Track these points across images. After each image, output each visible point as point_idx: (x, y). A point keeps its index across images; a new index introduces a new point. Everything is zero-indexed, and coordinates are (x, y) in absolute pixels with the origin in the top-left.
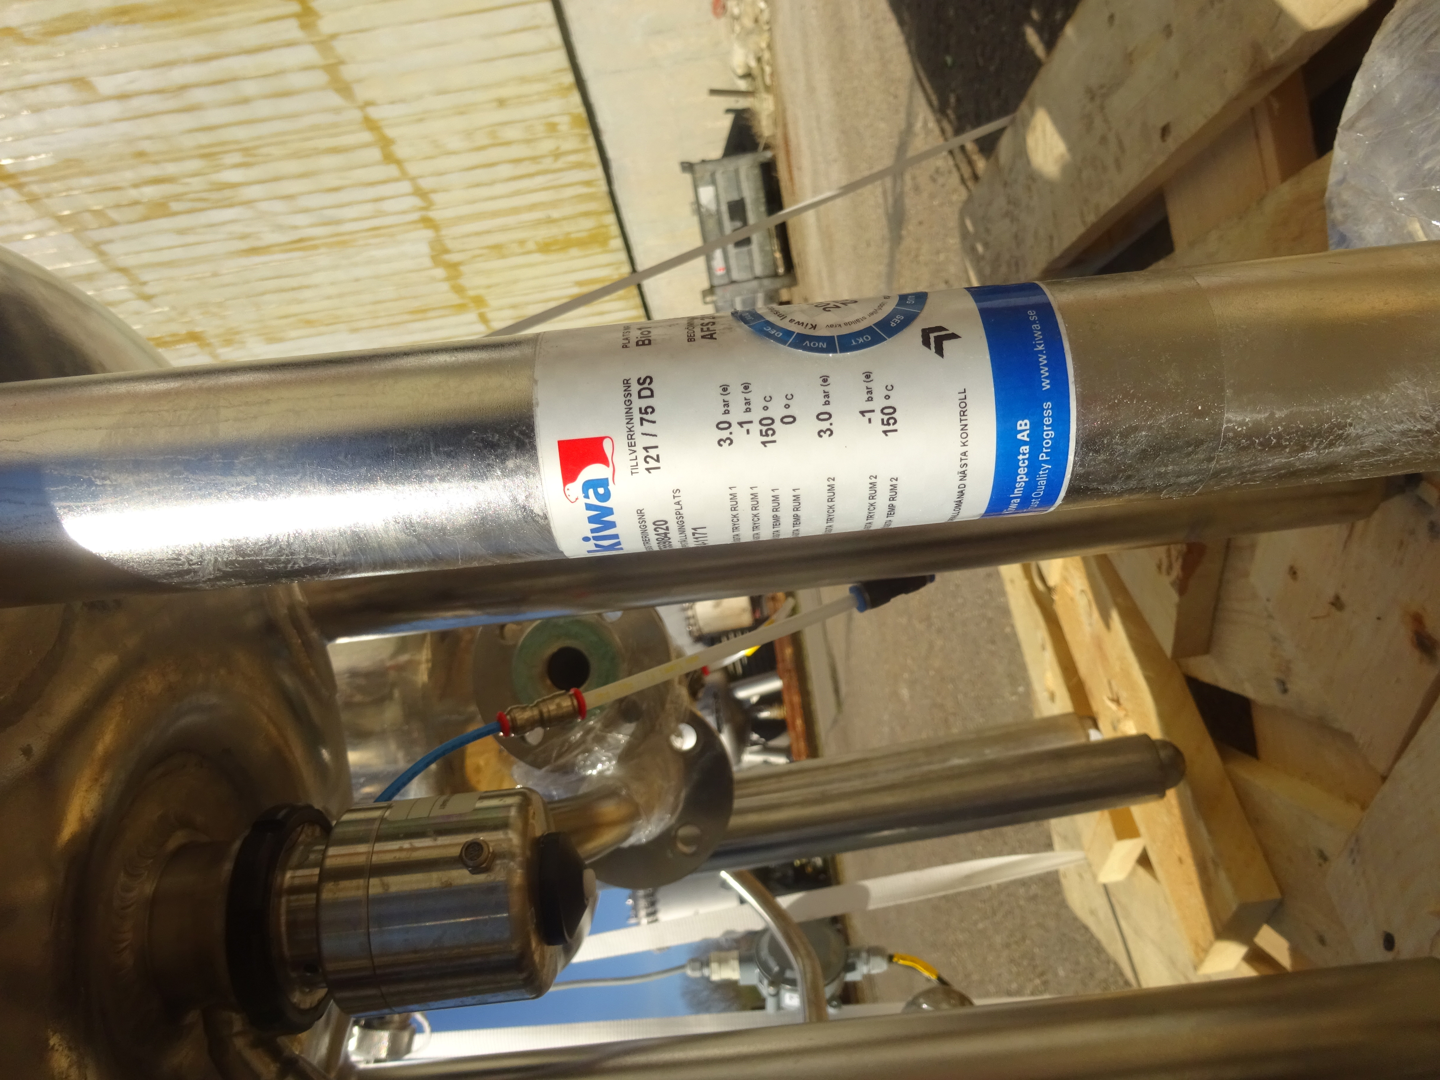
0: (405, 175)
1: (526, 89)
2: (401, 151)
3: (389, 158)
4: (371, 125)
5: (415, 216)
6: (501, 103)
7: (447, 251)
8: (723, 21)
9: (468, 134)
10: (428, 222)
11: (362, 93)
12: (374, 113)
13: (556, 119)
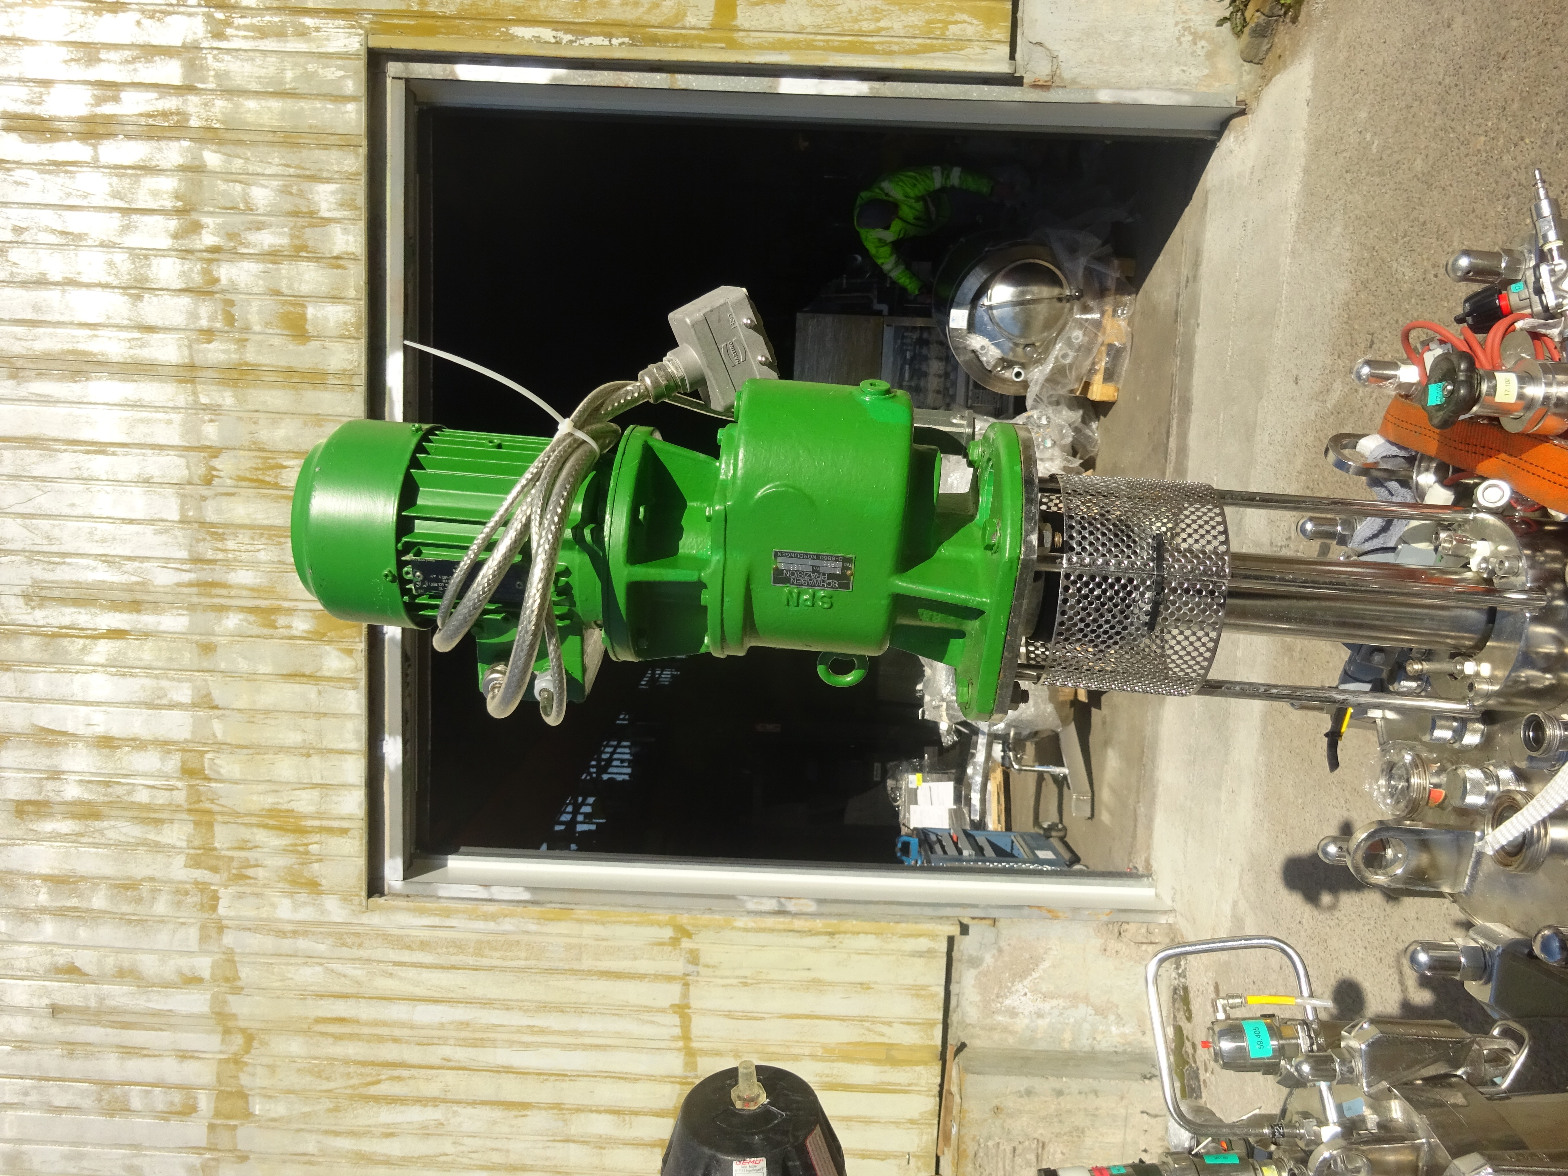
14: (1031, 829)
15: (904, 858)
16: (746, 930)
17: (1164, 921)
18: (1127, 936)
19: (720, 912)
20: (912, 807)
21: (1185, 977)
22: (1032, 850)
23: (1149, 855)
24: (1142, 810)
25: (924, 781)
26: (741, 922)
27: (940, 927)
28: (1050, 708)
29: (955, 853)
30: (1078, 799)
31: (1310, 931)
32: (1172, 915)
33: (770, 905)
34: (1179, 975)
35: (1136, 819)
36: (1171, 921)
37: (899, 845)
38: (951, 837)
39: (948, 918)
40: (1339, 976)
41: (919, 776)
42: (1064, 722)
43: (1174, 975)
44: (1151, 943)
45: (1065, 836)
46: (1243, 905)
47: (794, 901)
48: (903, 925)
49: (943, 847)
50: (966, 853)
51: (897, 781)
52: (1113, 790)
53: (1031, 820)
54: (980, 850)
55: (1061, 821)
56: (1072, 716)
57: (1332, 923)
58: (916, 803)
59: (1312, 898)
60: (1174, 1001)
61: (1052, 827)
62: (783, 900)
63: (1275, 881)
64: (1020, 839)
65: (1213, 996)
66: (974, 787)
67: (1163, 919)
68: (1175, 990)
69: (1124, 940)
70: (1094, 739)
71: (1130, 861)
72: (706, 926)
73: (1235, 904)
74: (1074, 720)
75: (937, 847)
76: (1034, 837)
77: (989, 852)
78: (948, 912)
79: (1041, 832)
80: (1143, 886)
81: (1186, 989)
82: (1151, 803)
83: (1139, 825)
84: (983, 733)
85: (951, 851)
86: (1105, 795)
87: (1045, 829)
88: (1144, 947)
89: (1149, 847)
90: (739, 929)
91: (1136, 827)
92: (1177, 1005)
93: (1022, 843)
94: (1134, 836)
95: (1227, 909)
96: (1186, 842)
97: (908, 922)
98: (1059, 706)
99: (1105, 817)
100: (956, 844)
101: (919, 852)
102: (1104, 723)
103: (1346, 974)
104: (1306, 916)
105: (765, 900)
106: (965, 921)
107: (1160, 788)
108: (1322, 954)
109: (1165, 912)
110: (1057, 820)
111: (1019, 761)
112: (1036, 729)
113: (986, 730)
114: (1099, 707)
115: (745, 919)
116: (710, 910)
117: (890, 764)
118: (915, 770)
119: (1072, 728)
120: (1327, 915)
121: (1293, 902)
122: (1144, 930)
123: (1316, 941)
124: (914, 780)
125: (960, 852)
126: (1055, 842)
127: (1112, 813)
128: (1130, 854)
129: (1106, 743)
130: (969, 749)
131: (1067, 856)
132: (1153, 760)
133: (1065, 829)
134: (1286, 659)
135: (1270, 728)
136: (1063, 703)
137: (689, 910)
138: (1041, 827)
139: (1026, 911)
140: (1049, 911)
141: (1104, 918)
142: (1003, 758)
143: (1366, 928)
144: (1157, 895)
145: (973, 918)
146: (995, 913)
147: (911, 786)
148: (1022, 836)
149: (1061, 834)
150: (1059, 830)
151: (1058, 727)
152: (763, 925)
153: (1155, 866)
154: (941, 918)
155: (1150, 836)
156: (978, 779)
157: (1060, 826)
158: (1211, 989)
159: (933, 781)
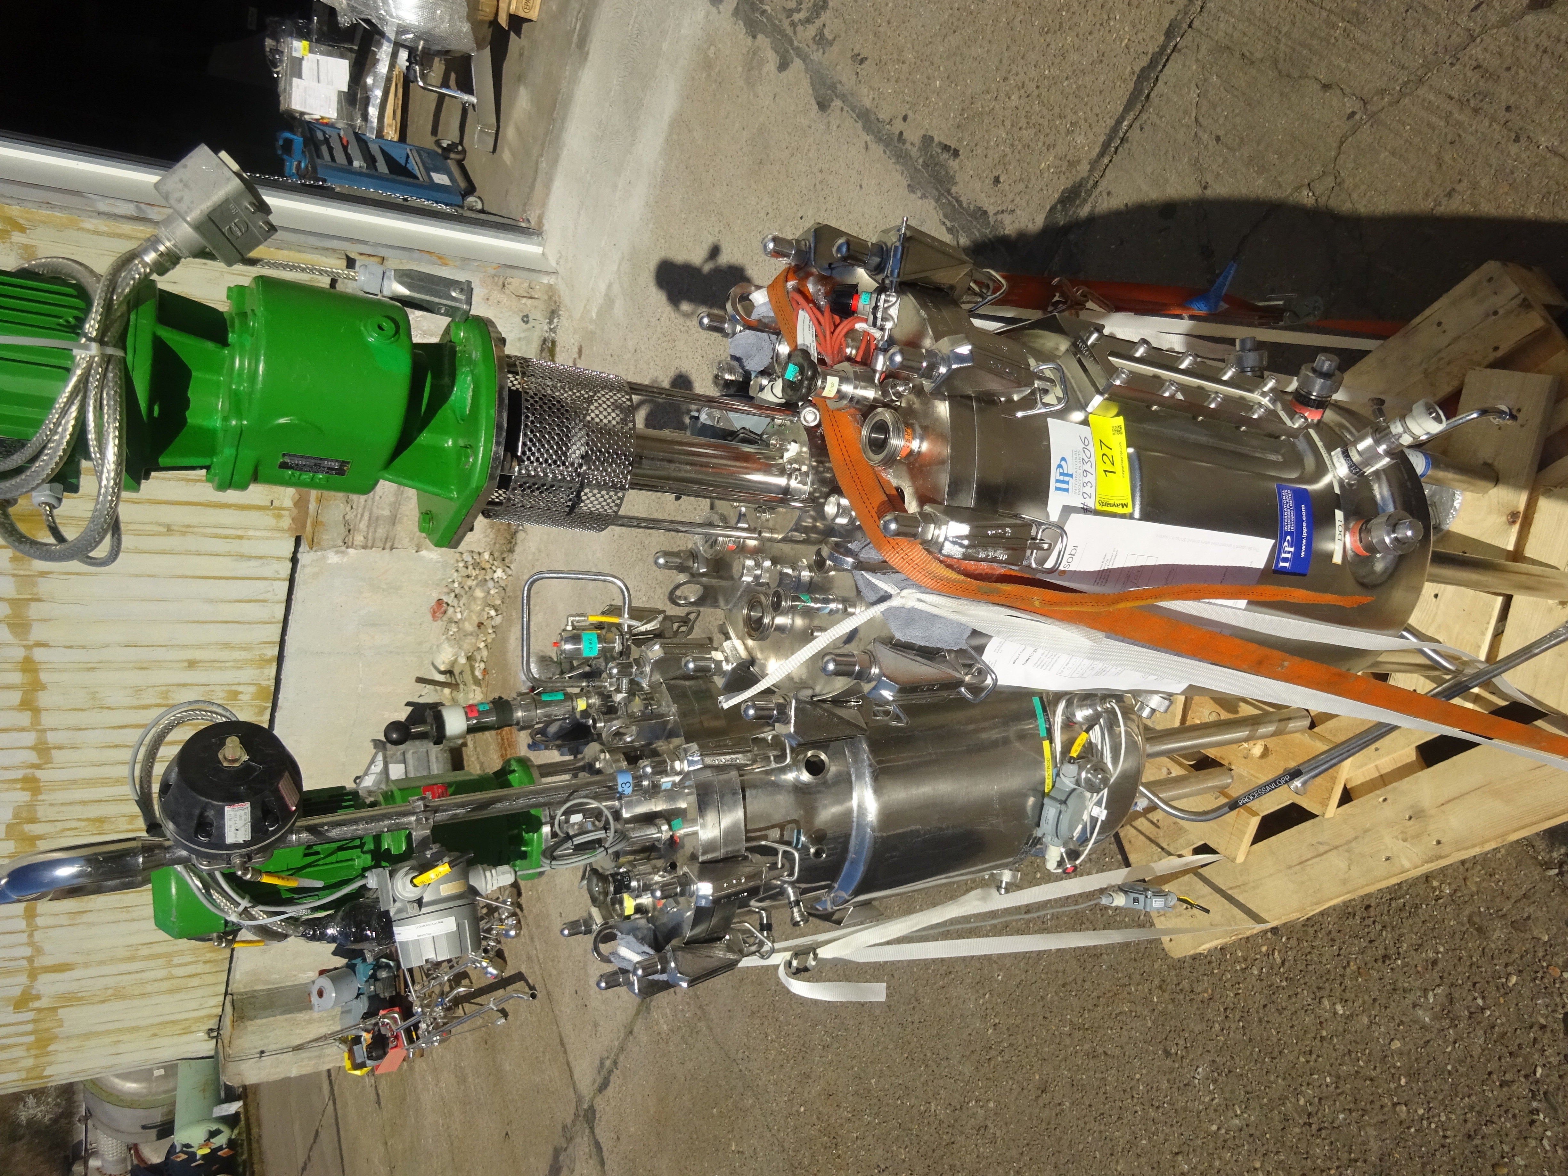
0: (35, 725)
1: (225, 655)
2: (44, 699)
3: (28, 705)
4: (29, 666)
5: (19, 774)
6: (192, 664)
7: (33, 821)
8: (440, 624)
9: (138, 690)
10: (31, 784)
11: (37, 633)
12: (39, 654)
13: (240, 689)
14: (429, 143)
15: (285, 157)
16: (96, 233)
17: (546, 281)
18: (510, 288)
19: (63, 208)
20: (295, 81)
21: (555, 332)
22: (428, 170)
23: (543, 213)
24: (543, 165)
25: (311, 51)
26: (90, 224)
27: (325, 259)
28: (466, 27)
29: (345, 162)
30: (481, 131)
31: (664, 329)
32: (554, 277)
33: (129, 209)
34: (551, 330)
35: (536, 172)
36: (551, 282)
37: (281, 143)
38: (341, 138)
39: (334, 250)
40: (677, 372)
41: (305, 44)
42: (480, 46)
43: (546, 328)
44: (531, 298)
45: (464, 159)
46: (616, 288)
47: (156, 209)
48: (285, 252)
49: (330, 150)
50: (356, 164)
51: (278, 41)
52: (518, 129)
53: (429, 127)
54: (370, 160)
55: (461, 143)
56: (489, 38)
57: (683, 329)
58: (300, 76)
59: (674, 299)
60: (542, 350)
61: (451, 148)
62: (142, 206)
63: (647, 278)
64: (416, 155)
65: (576, 356)
66: (372, 101)
67: (545, 280)
68: (545, 341)
69: (507, 291)
70: (509, 67)
71: (524, 211)
72: (44, 223)
73: (610, 285)
74: (491, 43)
75: (324, 149)
76: (430, 153)
77: (382, 167)
78: (335, 244)
79: (440, 151)
80: (532, 244)
81: (554, 343)
82: (555, 161)
83: (539, 180)
84: (389, 40)
85: (341, 158)
86: (510, 133)
87: (443, 149)
88: (524, 300)
89: (544, 205)
90: (88, 231)
91: (535, 179)
92: (544, 354)
93: (418, 160)
94: (532, 188)
95: (603, 287)
96: (579, 213)
97: (290, 249)
98: (476, 25)
99: (506, 156)
100: (345, 148)
101: (303, 152)
102: (521, 55)
103: (684, 371)
104: (665, 315)
105: (120, 203)
106: (352, 256)
107: (565, 152)
108: (669, 351)
109: (548, 273)
110: (457, 141)
111: (424, 77)
112: (449, 48)
113: (392, 37)
114: (518, 33)
115: (95, 221)
116: (49, 205)
117: (269, 20)
118: (303, 35)
119: (487, 51)
120: (681, 320)
121: (658, 298)
122: (526, 285)
123: (667, 339)
124: (299, 47)
125: (350, 162)
126: (452, 165)
127: (514, 155)
128: (525, 204)
129: (520, 79)
130: (370, 46)
131: (463, 184)
132: (564, 120)
133: (464, 151)
134: (704, 75)
135: (675, 137)
136: (481, 22)
137: (21, 201)
138: (438, 143)
139: (416, 255)
140: (440, 258)
141: (491, 271)
142: (408, 68)
143: (707, 342)
144: (543, 253)
145: (361, 254)
146: (383, 252)
147: (294, 54)
148: (419, 150)
149: (459, 157)
150: (458, 153)
151: (472, 50)
152: (118, 231)
153: (546, 227)
154: (326, 249)
155: (547, 195)
156: (378, 93)
157: (460, 148)
158: (576, 350)
159: (322, 53)
